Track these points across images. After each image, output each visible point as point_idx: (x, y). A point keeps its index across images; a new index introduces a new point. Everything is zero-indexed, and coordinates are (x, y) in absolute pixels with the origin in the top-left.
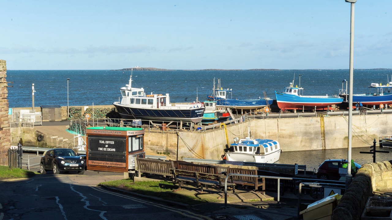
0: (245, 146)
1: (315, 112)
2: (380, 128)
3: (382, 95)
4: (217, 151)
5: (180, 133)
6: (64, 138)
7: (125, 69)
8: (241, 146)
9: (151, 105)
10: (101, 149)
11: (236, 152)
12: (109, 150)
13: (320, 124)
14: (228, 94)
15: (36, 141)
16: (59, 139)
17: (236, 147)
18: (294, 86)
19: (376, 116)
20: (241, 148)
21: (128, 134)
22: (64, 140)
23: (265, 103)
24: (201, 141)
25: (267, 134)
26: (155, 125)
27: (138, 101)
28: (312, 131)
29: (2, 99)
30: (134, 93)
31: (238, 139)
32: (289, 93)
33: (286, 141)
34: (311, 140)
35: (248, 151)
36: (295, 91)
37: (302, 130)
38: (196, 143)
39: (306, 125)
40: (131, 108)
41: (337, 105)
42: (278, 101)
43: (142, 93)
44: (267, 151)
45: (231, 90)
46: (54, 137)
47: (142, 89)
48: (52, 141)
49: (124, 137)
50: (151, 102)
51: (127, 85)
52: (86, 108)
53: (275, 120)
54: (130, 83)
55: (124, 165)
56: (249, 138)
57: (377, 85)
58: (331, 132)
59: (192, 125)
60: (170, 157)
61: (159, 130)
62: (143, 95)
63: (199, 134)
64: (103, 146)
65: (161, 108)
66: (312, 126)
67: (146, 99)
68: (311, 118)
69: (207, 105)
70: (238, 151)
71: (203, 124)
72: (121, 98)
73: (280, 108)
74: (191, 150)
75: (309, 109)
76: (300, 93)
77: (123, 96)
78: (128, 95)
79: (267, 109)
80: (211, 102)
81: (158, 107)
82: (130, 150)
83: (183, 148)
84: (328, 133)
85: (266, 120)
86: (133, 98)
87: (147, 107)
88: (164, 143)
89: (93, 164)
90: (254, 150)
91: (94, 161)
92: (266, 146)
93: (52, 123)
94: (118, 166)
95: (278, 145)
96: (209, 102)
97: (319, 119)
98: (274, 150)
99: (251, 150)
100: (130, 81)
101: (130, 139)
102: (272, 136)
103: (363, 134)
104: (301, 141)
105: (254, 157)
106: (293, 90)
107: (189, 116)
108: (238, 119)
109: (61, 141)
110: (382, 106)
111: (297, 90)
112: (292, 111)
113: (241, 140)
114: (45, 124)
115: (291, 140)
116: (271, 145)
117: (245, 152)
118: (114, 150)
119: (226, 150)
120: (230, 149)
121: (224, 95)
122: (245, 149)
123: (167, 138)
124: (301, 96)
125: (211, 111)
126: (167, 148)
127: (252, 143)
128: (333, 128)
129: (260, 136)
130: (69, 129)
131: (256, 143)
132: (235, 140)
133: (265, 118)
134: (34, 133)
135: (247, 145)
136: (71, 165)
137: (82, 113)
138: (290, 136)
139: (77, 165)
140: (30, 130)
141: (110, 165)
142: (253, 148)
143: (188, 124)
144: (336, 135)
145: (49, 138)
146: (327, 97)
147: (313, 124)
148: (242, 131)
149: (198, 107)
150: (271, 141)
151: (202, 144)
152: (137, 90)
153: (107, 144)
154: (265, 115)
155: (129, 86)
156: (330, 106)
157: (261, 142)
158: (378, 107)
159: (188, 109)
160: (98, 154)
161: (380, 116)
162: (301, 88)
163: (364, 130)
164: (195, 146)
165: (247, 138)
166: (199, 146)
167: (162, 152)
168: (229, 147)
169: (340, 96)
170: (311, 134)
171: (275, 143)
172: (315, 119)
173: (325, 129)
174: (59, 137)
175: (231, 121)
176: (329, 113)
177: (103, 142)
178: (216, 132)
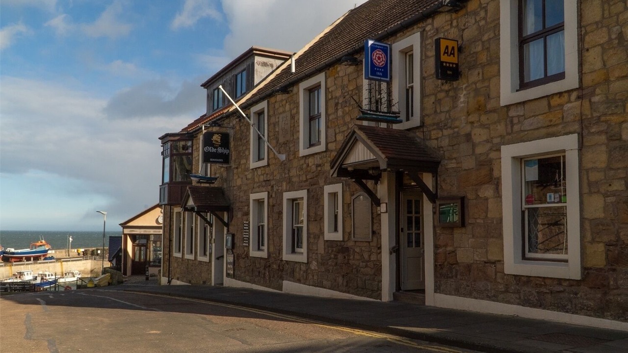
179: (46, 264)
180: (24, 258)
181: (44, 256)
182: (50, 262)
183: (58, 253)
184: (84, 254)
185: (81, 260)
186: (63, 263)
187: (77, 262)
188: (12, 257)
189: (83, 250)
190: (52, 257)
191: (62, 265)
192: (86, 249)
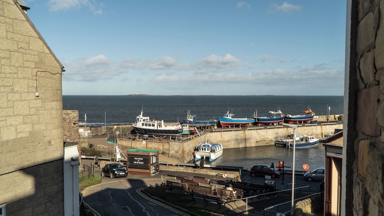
0: (205, 148)
1: (240, 128)
2: (274, 136)
3: (275, 117)
4: (190, 152)
5: (170, 143)
6: (105, 146)
7: (130, 95)
8: (203, 148)
9: (154, 127)
10: (135, 162)
11: (200, 151)
12: (140, 163)
13: (243, 134)
14: (194, 118)
15: (88, 147)
16: (102, 147)
17: (200, 149)
18: (229, 113)
19: (272, 130)
20: (202, 149)
21: (151, 155)
22: (105, 147)
23: (214, 122)
24: (182, 148)
25: (216, 141)
26: (156, 138)
27: (146, 125)
28: (239, 138)
29: (77, 132)
30: (144, 120)
31: (201, 144)
32: (226, 117)
33: (226, 144)
34: (239, 143)
35: (206, 151)
36: (230, 116)
37: (234, 138)
38: (179, 148)
39: (236, 135)
40: (142, 129)
41: (252, 123)
42: (221, 122)
43: (148, 120)
44: (216, 150)
45: (196, 116)
46: (99, 145)
47: (148, 118)
48: (98, 148)
49: (149, 156)
50: (153, 125)
51: (140, 115)
52: (115, 127)
53: (220, 133)
54: (142, 114)
55: (148, 171)
56: (207, 143)
57: (272, 112)
58: (249, 139)
59: (177, 138)
60: (165, 156)
61: (159, 141)
62: (149, 121)
63: (181, 143)
64: (137, 161)
65: (159, 129)
66: (239, 136)
67: (151, 124)
68: (238, 132)
69: (184, 126)
70: (201, 151)
71: (182, 137)
72: (137, 123)
73: (222, 125)
74: (176, 152)
75: (237, 126)
76: (233, 117)
77: (138, 122)
78: (141, 121)
79: (216, 127)
80: (186, 125)
81: (157, 128)
82: (151, 163)
83: (172, 151)
84: (247, 139)
85: (215, 133)
86: (144, 123)
87: (151, 128)
88: (161, 148)
89: (131, 170)
90: (210, 150)
91: (132, 169)
92: (216, 147)
93: (97, 136)
94: (145, 172)
95: (222, 146)
96: (185, 125)
97: (243, 132)
98: (220, 149)
99: (208, 150)
100: (142, 113)
101: (151, 157)
102: (218, 141)
103: (266, 139)
104: (234, 144)
105: (210, 154)
106: (229, 116)
107: (175, 133)
108: (201, 133)
109: (103, 148)
110: (275, 124)
111: (231, 116)
112: (228, 127)
113: (202, 144)
114: (93, 137)
115: (228, 143)
116: (218, 147)
117: (205, 151)
118: (143, 163)
119: (195, 150)
120: (197, 149)
121: (192, 119)
122: (205, 150)
123: (163, 146)
124: (233, 119)
125: (186, 129)
126: (163, 151)
127: (209, 146)
128: (250, 137)
129: (212, 142)
130: (107, 140)
131: (210, 146)
132: (200, 145)
133: (215, 132)
134: (87, 143)
135: (206, 147)
136: (120, 174)
137: (114, 130)
138: (228, 141)
139: (124, 173)
140: (85, 141)
141: (140, 171)
142: (209, 149)
143: (174, 138)
144: (252, 140)
145: (96, 146)
146: (246, 119)
147: (240, 135)
148: (203, 140)
149: (179, 128)
150: (218, 144)
151: (183, 149)
152: (146, 118)
153: (139, 160)
154: (215, 130)
155: (141, 116)
156: (248, 124)
157: (213, 145)
158: (273, 124)
159: (174, 129)
160: (134, 165)
161: (274, 129)
162: (233, 115)
163: (266, 137)
164: (178, 150)
165: (205, 143)
166: (181, 149)
167: (160, 153)
168: (196, 148)
169: (254, 118)
170: (239, 140)
171: (220, 145)
172: (241, 132)
173: (246, 137)
174: (102, 145)
175: (197, 134)
176: (248, 128)
177: (136, 159)
178: (189, 141)
179: (311, 127)
180: (297, 121)
181: (310, 120)
182: (313, 126)
183: (320, 117)
184: (338, 119)
185: (335, 124)
186: (323, 126)
187: (333, 126)
188: (290, 121)
189: (338, 116)
190: (316, 121)
191: (322, 128)
192: (341, 115)
